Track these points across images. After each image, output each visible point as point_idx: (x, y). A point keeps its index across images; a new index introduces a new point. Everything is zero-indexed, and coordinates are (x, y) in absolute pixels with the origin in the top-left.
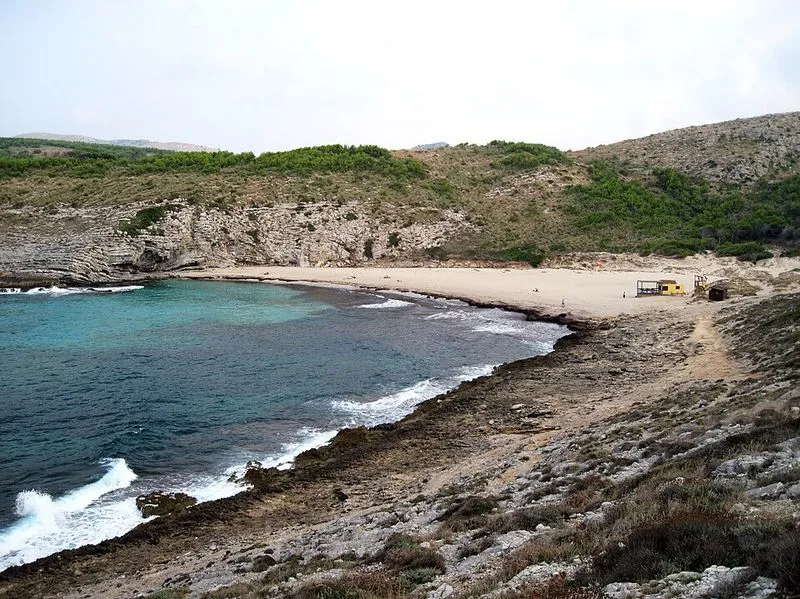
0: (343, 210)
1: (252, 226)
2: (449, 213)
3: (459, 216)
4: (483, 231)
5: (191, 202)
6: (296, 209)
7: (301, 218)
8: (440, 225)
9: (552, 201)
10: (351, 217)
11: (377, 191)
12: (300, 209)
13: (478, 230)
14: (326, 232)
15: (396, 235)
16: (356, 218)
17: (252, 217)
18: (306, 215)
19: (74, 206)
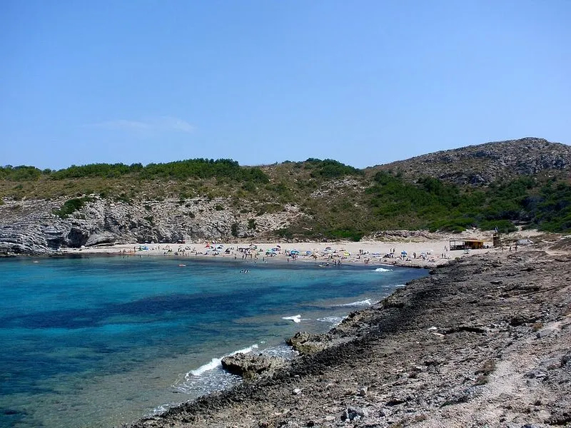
0: (212, 203)
1: (148, 214)
2: (288, 207)
3: (295, 208)
4: (314, 218)
5: (103, 196)
6: (179, 203)
7: (183, 208)
8: (283, 215)
9: (359, 198)
10: (219, 208)
11: (235, 191)
12: (182, 202)
13: (311, 217)
14: (202, 218)
15: (253, 220)
16: (222, 209)
17: (148, 208)
18: (187, 206)
19: (15, 199)
